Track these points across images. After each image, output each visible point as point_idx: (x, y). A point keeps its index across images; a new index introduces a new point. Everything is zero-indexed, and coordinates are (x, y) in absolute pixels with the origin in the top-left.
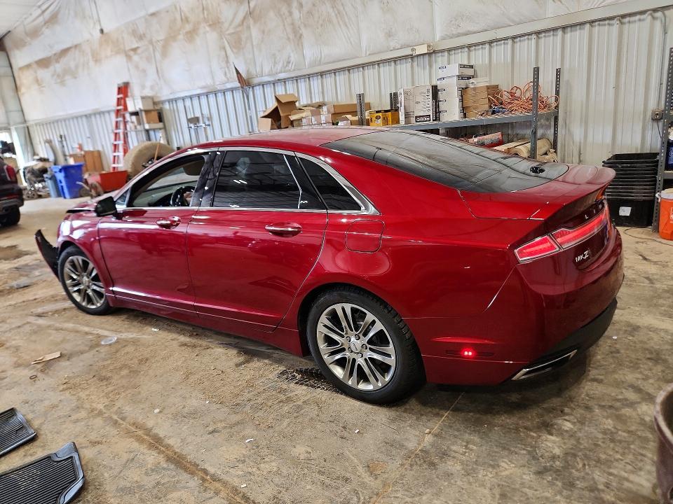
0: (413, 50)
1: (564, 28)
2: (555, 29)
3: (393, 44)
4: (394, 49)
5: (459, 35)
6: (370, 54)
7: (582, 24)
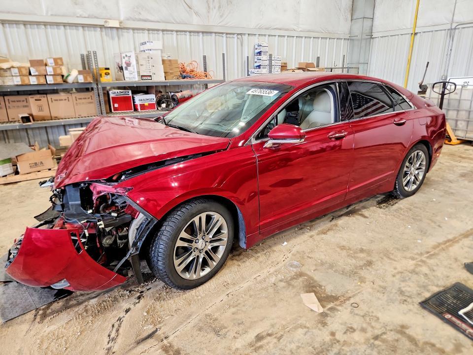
0: (106, 22)
1: (203, 32)
2: (198, 32)
3: (79, 11)
4: (81, 16)
5: (140, 20)
6: (52, 15)
7: (211, 33)
